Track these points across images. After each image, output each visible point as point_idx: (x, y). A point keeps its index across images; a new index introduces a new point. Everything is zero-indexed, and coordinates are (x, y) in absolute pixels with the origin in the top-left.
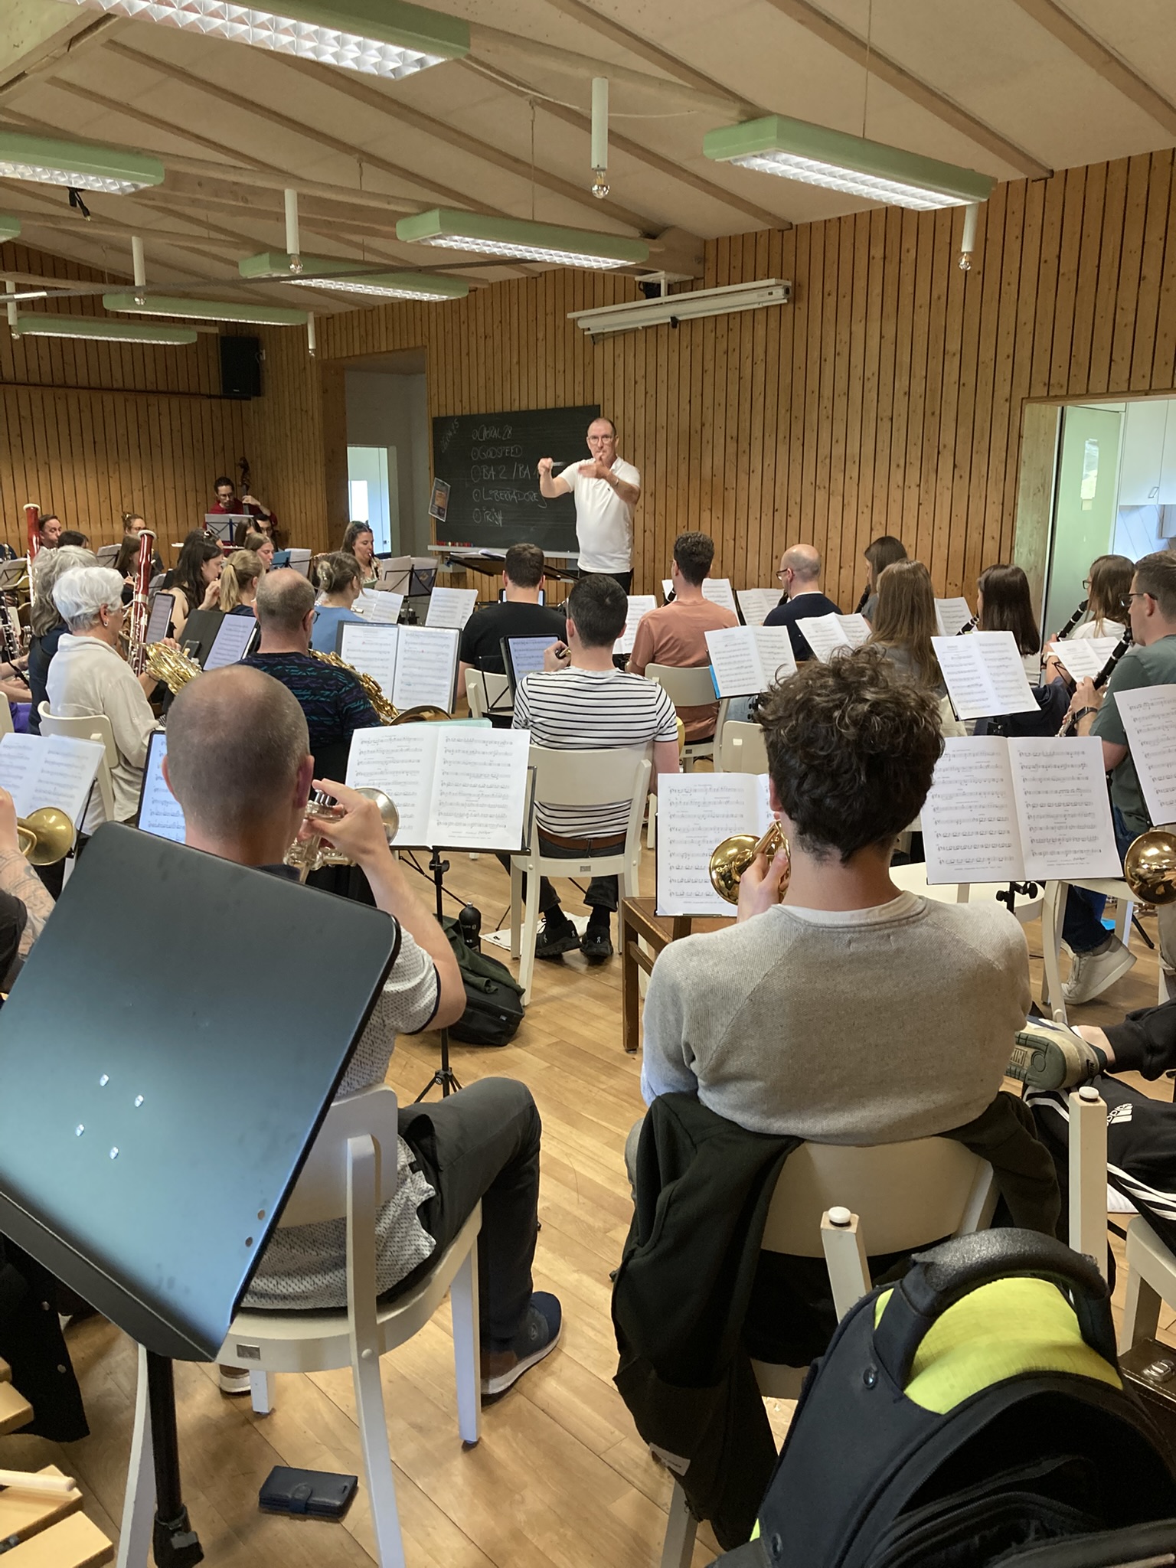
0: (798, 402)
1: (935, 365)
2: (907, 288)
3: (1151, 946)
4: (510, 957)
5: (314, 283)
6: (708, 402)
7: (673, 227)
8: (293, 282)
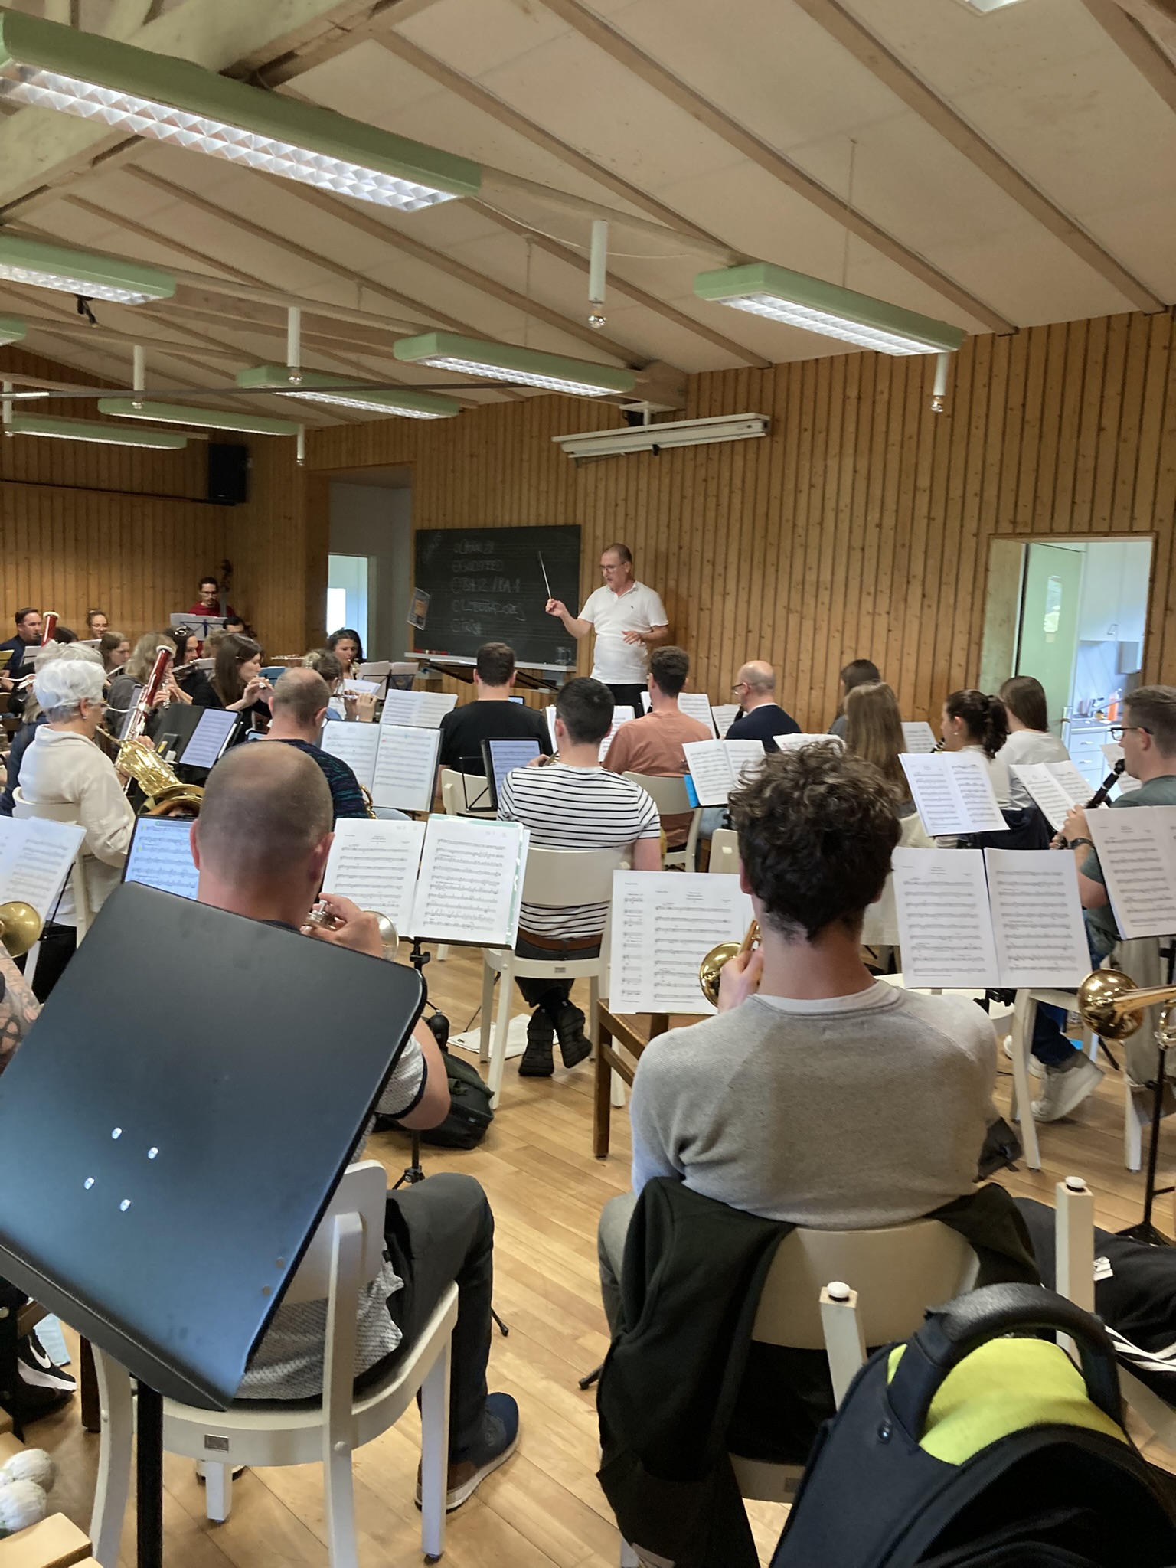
0: (773, 530)
1: (906, 499)
2: (880, 427)
3: (1116, 1066)
4: (478, 1061)
5: (308, 396)
6: (686, 526)
7: (657, 360)
8: (287, 394)
